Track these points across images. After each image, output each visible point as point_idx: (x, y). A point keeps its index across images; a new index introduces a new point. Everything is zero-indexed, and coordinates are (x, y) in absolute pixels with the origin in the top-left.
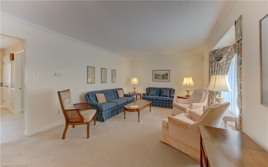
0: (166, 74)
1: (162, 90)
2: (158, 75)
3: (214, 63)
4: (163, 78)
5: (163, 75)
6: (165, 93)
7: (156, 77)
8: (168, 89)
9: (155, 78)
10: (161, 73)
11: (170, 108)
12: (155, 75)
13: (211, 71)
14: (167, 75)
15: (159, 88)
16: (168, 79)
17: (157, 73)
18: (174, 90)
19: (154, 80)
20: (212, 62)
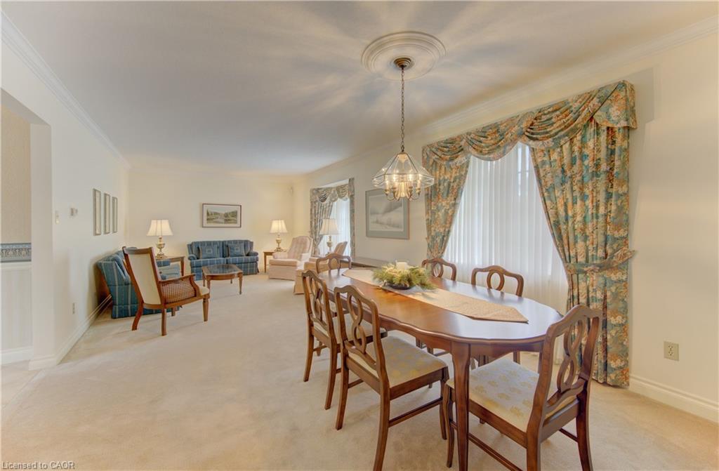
0: (233, 212)
1: (229, 245)
2: (216, 213)
3: (317, 203)
4: (227, 221)
5: (226, 215)
6: (237, 249)
7: (211, 217)
8: (241, 242)
9: (208, 219)
10: (223, 210)
11: (253, 274)
12: (208, 214)
13: (313, 212)
14: (234, 214)
15: (220, 242)
16: (236, 223)
17: (213, 209)
18: (252, 243)
19: (204, 225)
20: (315, 202)
